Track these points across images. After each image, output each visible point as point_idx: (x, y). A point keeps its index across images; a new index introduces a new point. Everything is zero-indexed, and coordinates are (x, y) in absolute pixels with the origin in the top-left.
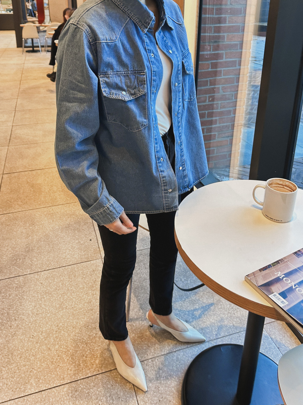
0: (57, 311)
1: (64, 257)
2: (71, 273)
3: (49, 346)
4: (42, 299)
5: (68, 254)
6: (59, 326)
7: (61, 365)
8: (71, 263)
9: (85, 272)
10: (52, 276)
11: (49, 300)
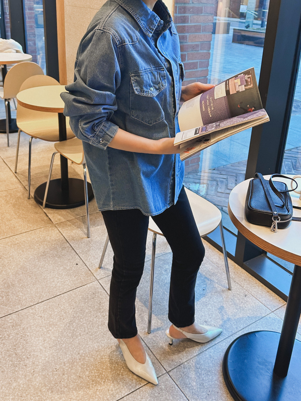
0: (72, 340)
1: (54, 286)
2: (70, 300)
3: (78, 374)
4: (49, 331)
5: (58, 282)
6: (81, 353)
7: (99, 389)
8: (65, 291)
9: (84, 296)
10: (49, 307)
11: (58, 331)
